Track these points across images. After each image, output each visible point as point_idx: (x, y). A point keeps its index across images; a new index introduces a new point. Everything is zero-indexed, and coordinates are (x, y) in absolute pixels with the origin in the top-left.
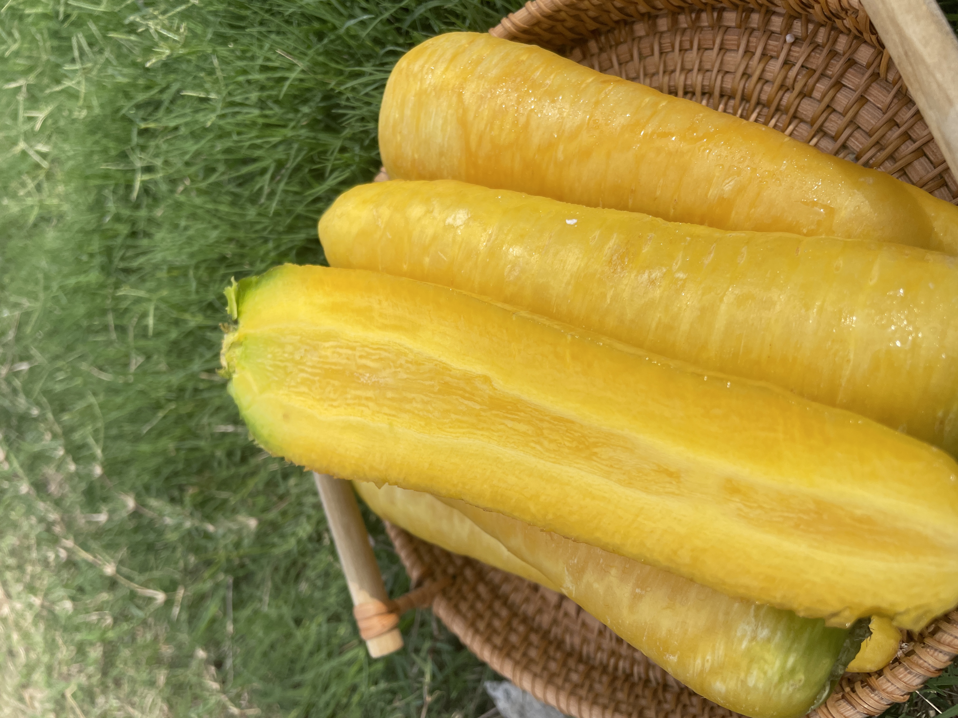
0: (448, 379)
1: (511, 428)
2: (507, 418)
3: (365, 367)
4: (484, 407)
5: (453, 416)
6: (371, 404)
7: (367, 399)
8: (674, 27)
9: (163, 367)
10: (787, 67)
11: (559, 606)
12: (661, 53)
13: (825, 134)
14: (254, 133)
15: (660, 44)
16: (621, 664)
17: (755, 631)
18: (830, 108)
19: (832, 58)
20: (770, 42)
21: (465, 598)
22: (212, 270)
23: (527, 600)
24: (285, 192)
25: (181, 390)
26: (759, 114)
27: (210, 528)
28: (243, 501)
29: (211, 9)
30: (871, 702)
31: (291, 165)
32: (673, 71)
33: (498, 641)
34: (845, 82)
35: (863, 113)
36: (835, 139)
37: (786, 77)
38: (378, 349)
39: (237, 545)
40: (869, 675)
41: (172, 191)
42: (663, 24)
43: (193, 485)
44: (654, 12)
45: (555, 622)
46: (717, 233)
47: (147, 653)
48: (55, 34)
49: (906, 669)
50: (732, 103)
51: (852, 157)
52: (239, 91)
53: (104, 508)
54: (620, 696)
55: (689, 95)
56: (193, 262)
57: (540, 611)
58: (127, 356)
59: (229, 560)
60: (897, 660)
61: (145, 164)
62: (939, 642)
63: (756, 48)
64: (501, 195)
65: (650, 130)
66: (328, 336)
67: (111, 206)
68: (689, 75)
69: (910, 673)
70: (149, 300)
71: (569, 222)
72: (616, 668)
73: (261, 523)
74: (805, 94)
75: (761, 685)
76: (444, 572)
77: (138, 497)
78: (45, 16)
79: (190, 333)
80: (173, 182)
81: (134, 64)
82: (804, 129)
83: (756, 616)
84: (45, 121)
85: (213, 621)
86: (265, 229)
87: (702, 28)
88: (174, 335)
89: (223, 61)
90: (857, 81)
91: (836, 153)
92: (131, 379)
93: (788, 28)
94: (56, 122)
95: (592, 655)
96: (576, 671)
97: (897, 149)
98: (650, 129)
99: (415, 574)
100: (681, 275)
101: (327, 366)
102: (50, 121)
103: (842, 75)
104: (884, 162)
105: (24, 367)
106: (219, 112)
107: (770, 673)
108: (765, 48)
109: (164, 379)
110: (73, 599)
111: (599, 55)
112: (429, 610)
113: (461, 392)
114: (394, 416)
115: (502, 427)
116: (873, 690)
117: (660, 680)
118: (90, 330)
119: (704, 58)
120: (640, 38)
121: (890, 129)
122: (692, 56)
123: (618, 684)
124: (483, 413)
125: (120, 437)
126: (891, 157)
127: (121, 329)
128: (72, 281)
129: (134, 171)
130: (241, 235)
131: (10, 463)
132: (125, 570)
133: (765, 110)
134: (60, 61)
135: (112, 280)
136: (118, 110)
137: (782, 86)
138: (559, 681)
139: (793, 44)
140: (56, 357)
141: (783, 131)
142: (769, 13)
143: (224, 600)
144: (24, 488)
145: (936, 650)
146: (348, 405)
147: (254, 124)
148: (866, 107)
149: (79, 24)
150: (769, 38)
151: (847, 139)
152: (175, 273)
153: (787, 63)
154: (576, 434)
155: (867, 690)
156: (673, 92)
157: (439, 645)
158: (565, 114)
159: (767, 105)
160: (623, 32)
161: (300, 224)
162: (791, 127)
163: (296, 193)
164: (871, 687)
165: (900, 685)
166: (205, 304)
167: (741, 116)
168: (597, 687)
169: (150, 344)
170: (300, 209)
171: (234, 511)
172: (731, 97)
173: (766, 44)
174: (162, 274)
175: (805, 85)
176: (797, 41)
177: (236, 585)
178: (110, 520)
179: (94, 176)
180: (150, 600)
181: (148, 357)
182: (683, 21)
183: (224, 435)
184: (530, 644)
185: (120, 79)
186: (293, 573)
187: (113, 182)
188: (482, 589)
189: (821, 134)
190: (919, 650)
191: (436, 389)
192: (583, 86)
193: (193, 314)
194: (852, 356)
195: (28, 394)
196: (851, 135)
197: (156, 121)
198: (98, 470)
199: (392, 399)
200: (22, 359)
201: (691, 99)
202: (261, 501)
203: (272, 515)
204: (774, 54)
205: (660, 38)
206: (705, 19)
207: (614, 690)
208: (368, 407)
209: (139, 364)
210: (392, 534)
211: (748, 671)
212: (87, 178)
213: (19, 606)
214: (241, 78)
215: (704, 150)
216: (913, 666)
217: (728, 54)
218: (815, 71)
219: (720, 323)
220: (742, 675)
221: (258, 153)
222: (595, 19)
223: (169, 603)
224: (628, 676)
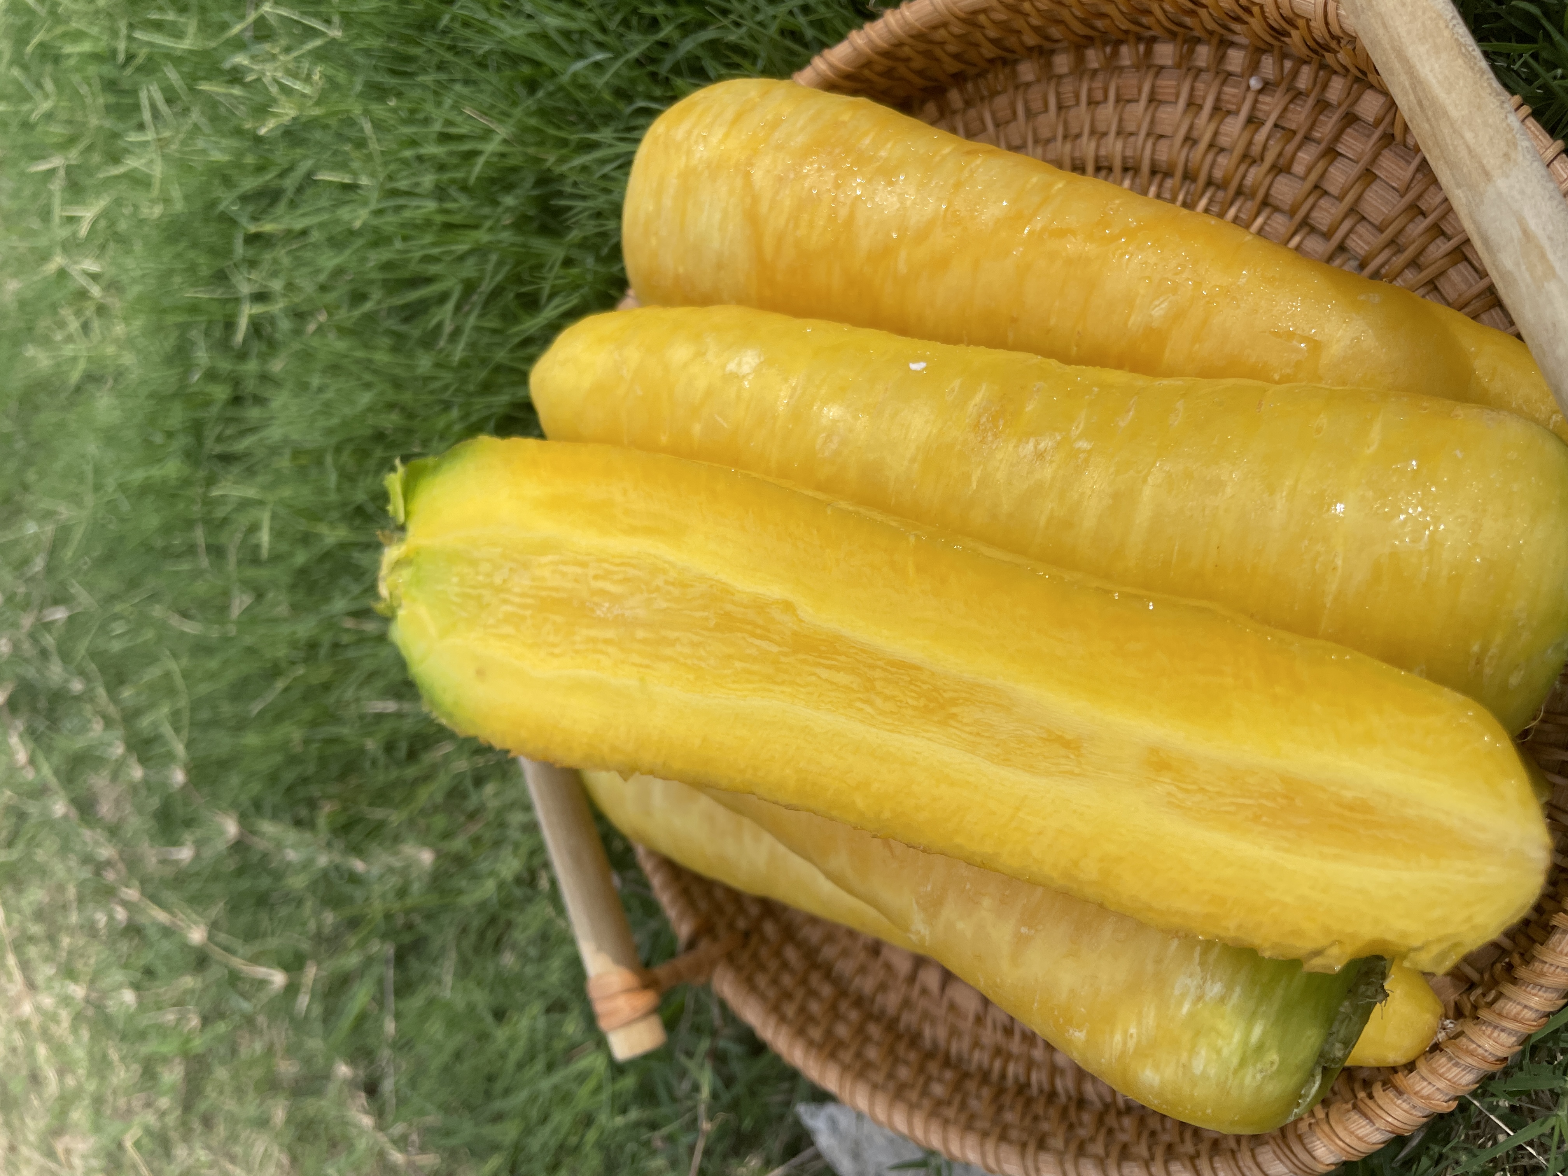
0: (729, 607)
1: (826, 680)
2: (819, 664)
3: (602, 592)
4: (785, 649)
5: (738, 665)
6: (611, 650)
7: (607, 642)
8: (1079, 68)
9: (283, 610)
10: (1252, 127)
11: (912, 978)
12: (1060, 107)
13: (1313, 230)
14: (428, 238)
15: (1058, 94)
16: (1011, 1069)
17: (1200, 987)
18: (1319, 190)
19: (1321, 112)
20: (1227, 89)
21: (762, 968)
22: (362, 454)
23: (862, 970)
24: (478, 329)
25: (312, 646)
26: (1211, 201)
27: (359, 865)
28: (411, 822)
29: (360, 45)
30: (1399, 1113)
31: (486, 287)
32: (1078, 136)
33: (816, 1033)
34: (1341, 148)
35: (1369, 195)
36: (1327, 236)
37: (1250, 143)
38: (622, 564)
39: (402, 892)
40: (1394, 1070)
41: (297, 332)
42: (1062, 62)
43: (329, 797)
44: (1047, 45)
45: (906, 1003)
46: (1140, 381)
47: (258, 1072)
48: (110, 85)
49: (1450, 1059)
50: (1169, 183)
51: (1354, 263)
52: (405, 173)
53: (188, 837)
54: (1010, 1117)
55: (1103, 173)
56: (333, 441)
57: (883, 987)
58: (226, 593)
59: (388, 916)
60: (1436, 1048)
61: (255, 288)
62: (1500, 1015)
63: (1204, 98)
64: (810, 327)
65: (1038, 227)
66: (546, 547)
67: (202, 356)
68: (1103, 141)
69: (1456, 1065)
70: (261, 503)
71: (914, 366)
72: (1003, 1076)
73: (440, 855)
74: (1281, 168)
75: (1212, 1072)
76: (731, 926)
77: (243, 819)
78: (95, 57)
79: (327, 555)
80: (299, 316)
81: (238, 132)
82: (1280, 223)
83: (1202, 964)
84: (95, 223)
85: (362, 1018)
86: (446, 387)
87: (1121, 69)
88: (301, 558)
89: (379, 126)
90: (1358, 146)
91: (1330, 259)
92: (232, 630)
93: (1254, 67)
94: (112, 224)
95: (966, 1056)
96: (940, 1080)
97: (1421, 252)
98: (1039, 223)
99: (684, 930)
100: (1084, 445)
101: (543, 594)
102: (103, 223)
103: (1337, 138)
104: (1402, 271)
105: (59, 614)
106: (374, 205)
107: (1225, 1052)
108: (1218, 99)
109: (285, 630)
110: (137, 987)
111: (964, 111)
112: (707, 987)
113: (749, 627)
114: (647, 667)
115: (813, 678)
116: (1400, 1093)
117: (1073, 1093)
118: (168, 554)
119: (1126, 116)
120: (1028, 85)
121: (1411, 220)
122: (1107, 112)
123: (1007, 1099)
124: (783, 659)
125: (215, 723)
126: (1414, 263)
127: (217, 551)
128: (138, 476)
129: (237, 300)
130: (407, 397)
131: (37, 770)
132: (222, 937)
133: (1220, 195)
134: (120, 126)
135: (201, 474)
136: (213, 204)
137: (1245, 156)
138: (913, 1095)
139: (1261, 91)
140: (111, 598)
141: (1247, 226)
142: (1224, 44)
143: (380, 982)
144: (59, 808)
145: (1496, 1027)
146: (577, 652)
147: (428, 223)
148: (1374, 187)
149: (150, 68)
150: (1224, 82)
151: (1347, 236)
152: (303, 461)
153: (1254, 122)
154: (925, 687)
155: (1391, 1094)
156: (1078, 168)
157: (722, 1043)
158: (909, 203)
159: (1222, 186)
160: (1001, 77)
161: (501, 379)
162: (1260, 220)
163: (495, 331)
164: (1396, 1088)
165: (1441, 1084)
166: (350, 508)
167: (1185, 205)
168: (974, 1104)
169: (262, 574)
170: (501, 355)
171: (397, 839)
172: (1168, 174)
173: (1220, 93)
174: (284, 463)
175: (1280, 155)
176: (1267, 87)
177: (400, 959)
178: (197, 857)
179: (175, 309)
180: (262, 983)
181: (260, 595)
182: (1093, 58)
183: (380, 717)
184: (867, 1039)
185: (218, 156)
186: (491, 936)
187: (203, 318)
188: (791, 954)
189: (1305, 230)
190: (1470, 1029)
191: (712, 624)
192: (937, 159)
193: (332, 525)
194: (1339, 562)
195: (66, 657)
196: (1351, 231)
197: (273, 220)
198: (179, 777)
199: (644, 641)
200: (57, 601)
201: (1106, 179)
202: (440, 822)
203: (458, 844)
204: (1233, 107)
205: (1058, 85)
206: (1127, 55)
207: (1000, 1109)
208: (607, 654)
209: (244, 606)
210: (648, 866)
211: (1193, 1051)
212: (164, 311)
213: (47, 1001)
214: (408, 153)
215: (1123, 254)
216: (1460, 1055)
217: (1162, 108)
218: (1294, 133)
219: (1143, 515)
220: (1184, 1055)
221: (433, 269)
222: (957, 57)
223: (291, 990)
224: (1022, 1088)
